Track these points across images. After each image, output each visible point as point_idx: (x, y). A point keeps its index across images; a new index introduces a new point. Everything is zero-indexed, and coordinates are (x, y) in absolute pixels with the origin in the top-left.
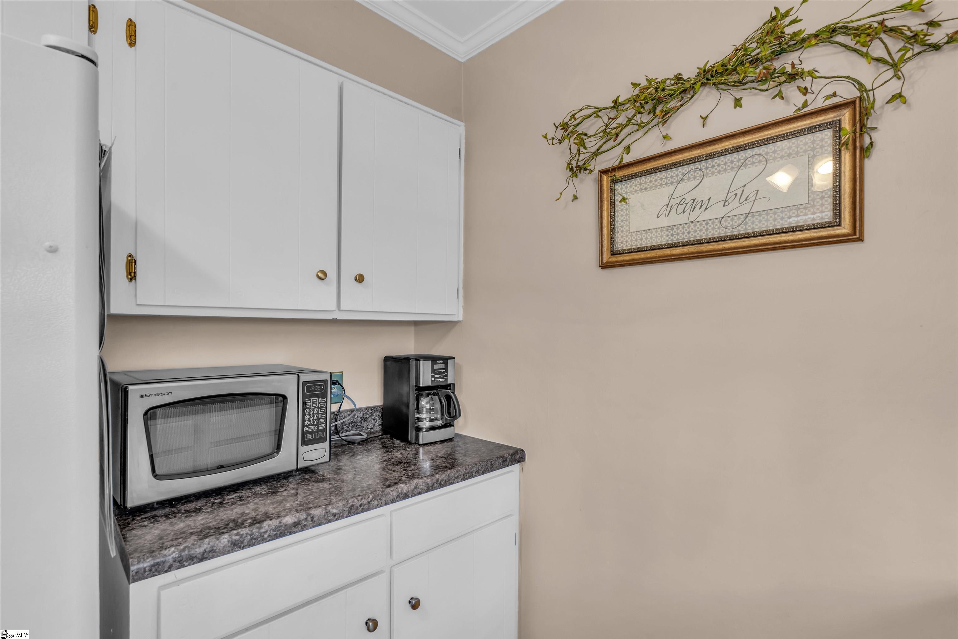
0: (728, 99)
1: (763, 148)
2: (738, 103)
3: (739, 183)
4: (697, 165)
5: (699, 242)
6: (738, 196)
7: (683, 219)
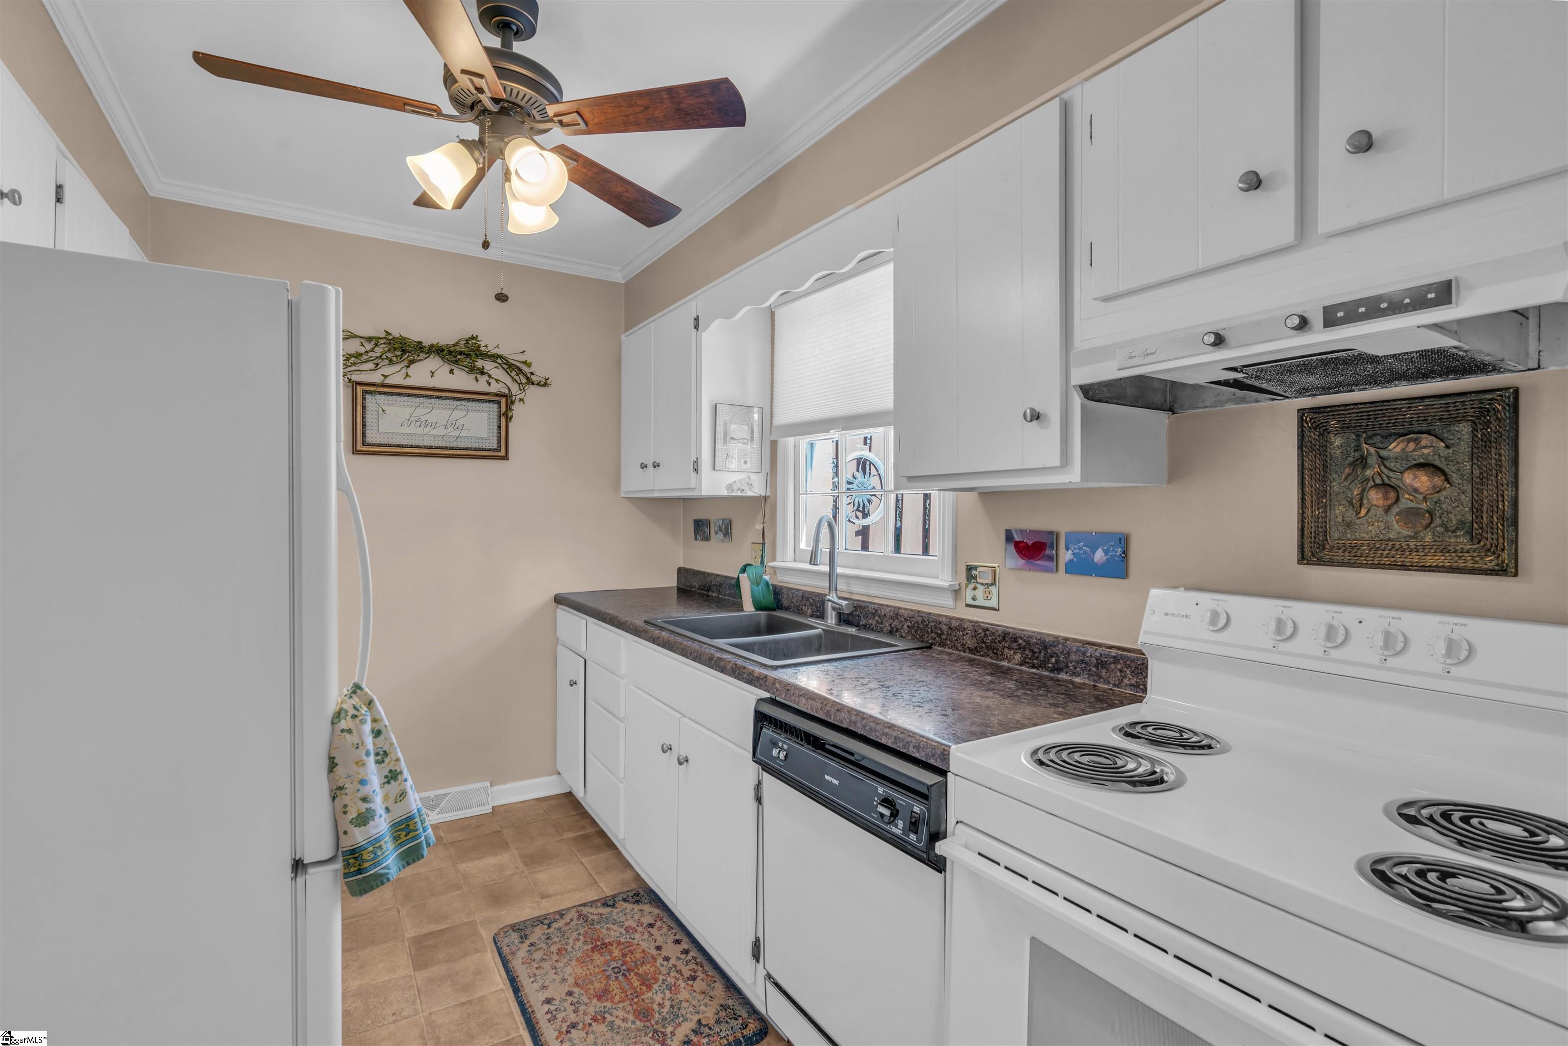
0: (447, 368)
1: (466, 403)
2: (451, 371)
3: (453, 418)
4: (429, 400)
5: (431, 447)
6: (453, 425)
7: (419, 431)
